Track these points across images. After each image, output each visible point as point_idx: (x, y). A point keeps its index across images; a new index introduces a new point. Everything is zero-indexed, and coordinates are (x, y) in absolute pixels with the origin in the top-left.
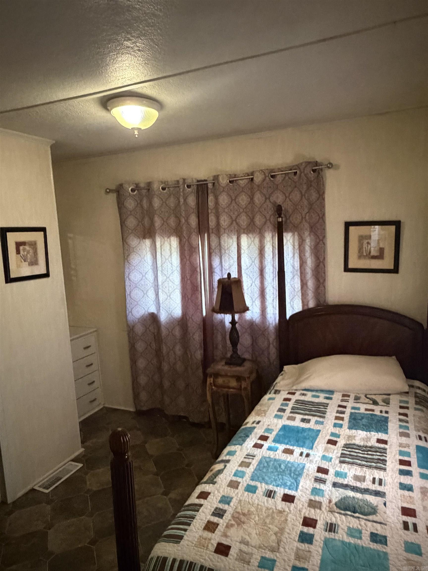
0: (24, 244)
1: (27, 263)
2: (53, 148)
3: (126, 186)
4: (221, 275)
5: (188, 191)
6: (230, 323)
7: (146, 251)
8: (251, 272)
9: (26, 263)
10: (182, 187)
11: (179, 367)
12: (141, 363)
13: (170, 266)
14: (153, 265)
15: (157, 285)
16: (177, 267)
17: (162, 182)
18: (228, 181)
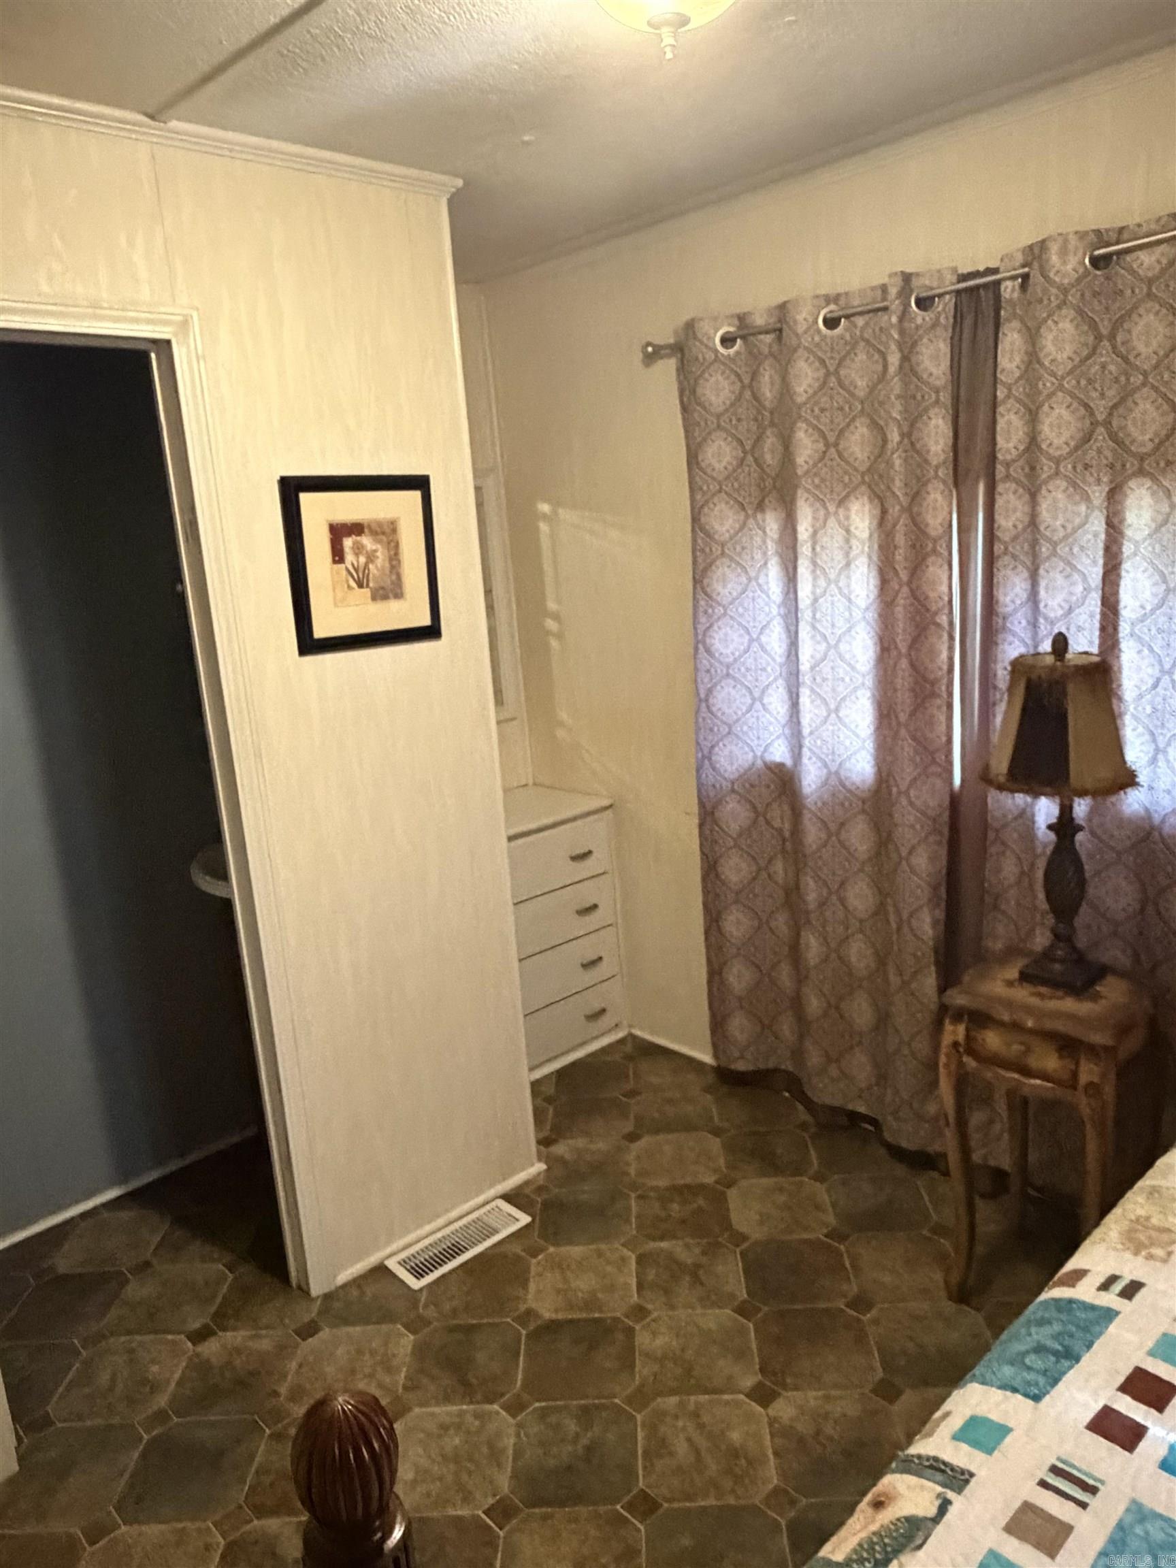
0: (356, 529)
1: (366, 592)
2: (456, 204)
3: (704, 327)
4: (1029, 642)
5: (919, 321)
6: (1050, 827)
7: (765, 554)
8: (1160, 631)
9: (362, 590)
10: (896, 305)
11: (859, 954)
12: (736, 924)
13: (841, 604)
14: (784, 603)
15: (795, 672)
16: (867, 609)
17: (828, 300)
18: (1087, 261)
